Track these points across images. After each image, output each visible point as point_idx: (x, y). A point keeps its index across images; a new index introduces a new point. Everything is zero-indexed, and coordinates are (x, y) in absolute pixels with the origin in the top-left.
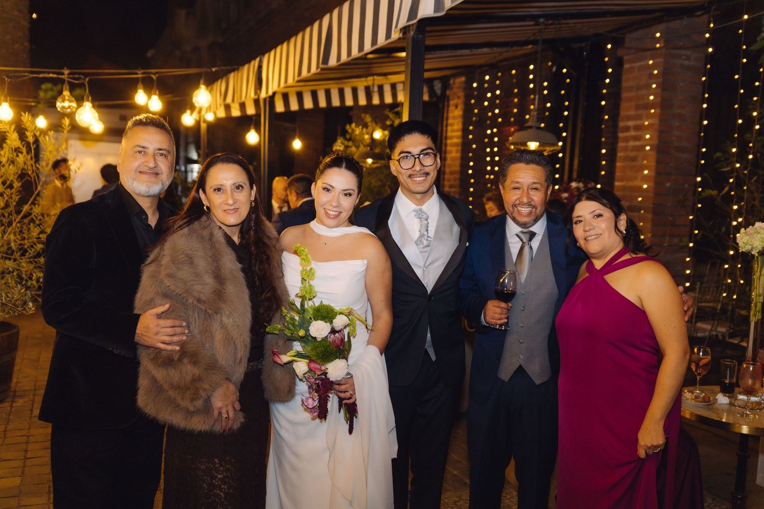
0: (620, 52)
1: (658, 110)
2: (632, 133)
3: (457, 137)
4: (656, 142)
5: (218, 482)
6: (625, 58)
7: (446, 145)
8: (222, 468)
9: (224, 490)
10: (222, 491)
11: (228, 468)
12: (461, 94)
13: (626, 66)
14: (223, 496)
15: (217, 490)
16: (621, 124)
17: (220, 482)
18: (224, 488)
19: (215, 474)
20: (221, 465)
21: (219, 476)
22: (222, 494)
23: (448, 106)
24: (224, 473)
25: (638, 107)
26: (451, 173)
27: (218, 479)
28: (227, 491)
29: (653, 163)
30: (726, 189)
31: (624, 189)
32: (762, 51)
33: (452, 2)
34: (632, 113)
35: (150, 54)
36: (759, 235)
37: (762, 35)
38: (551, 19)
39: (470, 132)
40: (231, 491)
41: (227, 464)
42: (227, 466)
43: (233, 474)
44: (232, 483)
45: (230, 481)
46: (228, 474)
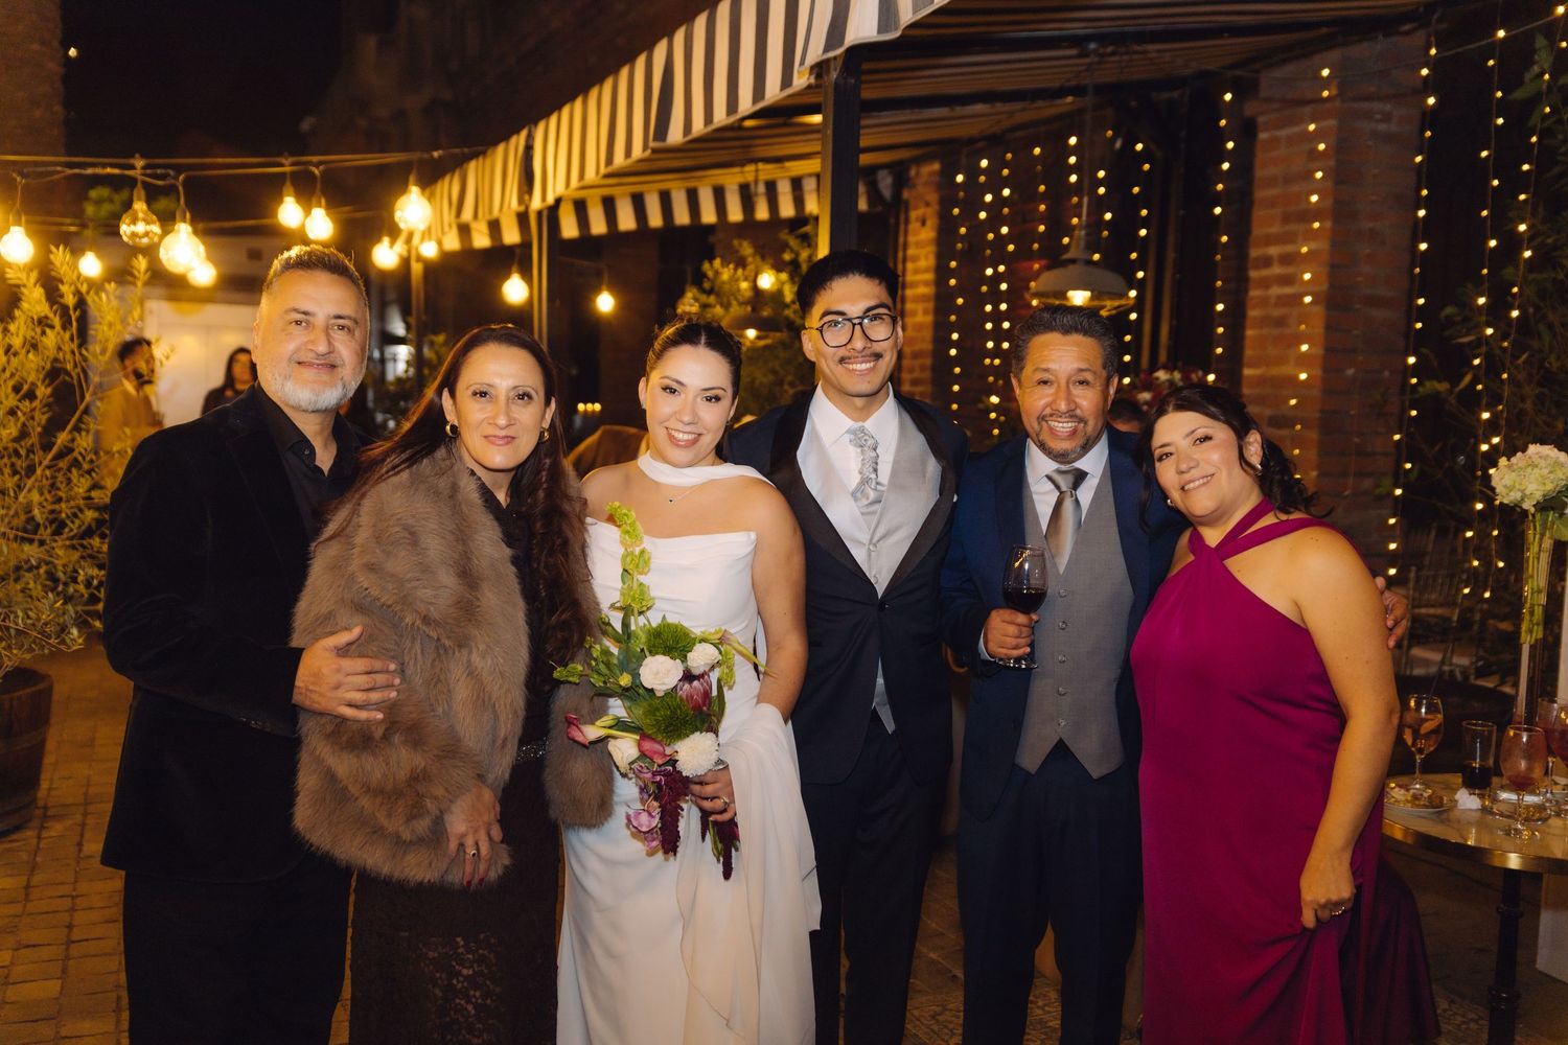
0: (1250, 108)
1: (1328, 224)
2: (1276, 270)
3: (926, 284)
4: (1324, 287)
5: (462, 983)
6: (1261, 119)
9: (474, 1000)
10: (471, 1002)
11: (484, 955)
12: (935, 197)
13: (1263, 136)
14: (473, 1012)
15: (461, 1000)
16: (1254, 253)
17: (466, 984)
18: (475, 996)
19: (457, 968)
20: (469, 950)
21: (465, 972)
23: (907, 221)
24: (476, 966)
25: (1287, 219)
26: (915, 355)
27: (463, 976)
29: (1319, 330)
30: (1468, 379)
31: (1261, 381)
32: (1535, 101)
33: (915, 11)
34: (1275, 229)
35: (306, 125)
36: (1536, 471)
37: (1536, 69)
38: (1111, 44)
39: (953, 273)
40: (489, 1001)
41: (481, 948)
42: (481, 951)
43: (494, 968)
44: (491, 987)
45: (488, 982)
46: (483, 968)
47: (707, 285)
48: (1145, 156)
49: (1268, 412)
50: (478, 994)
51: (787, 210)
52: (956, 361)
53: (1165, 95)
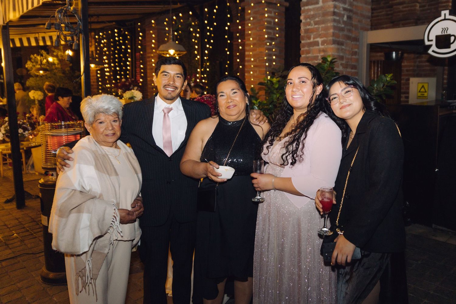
26: (93, 76)
47: (33, 61)
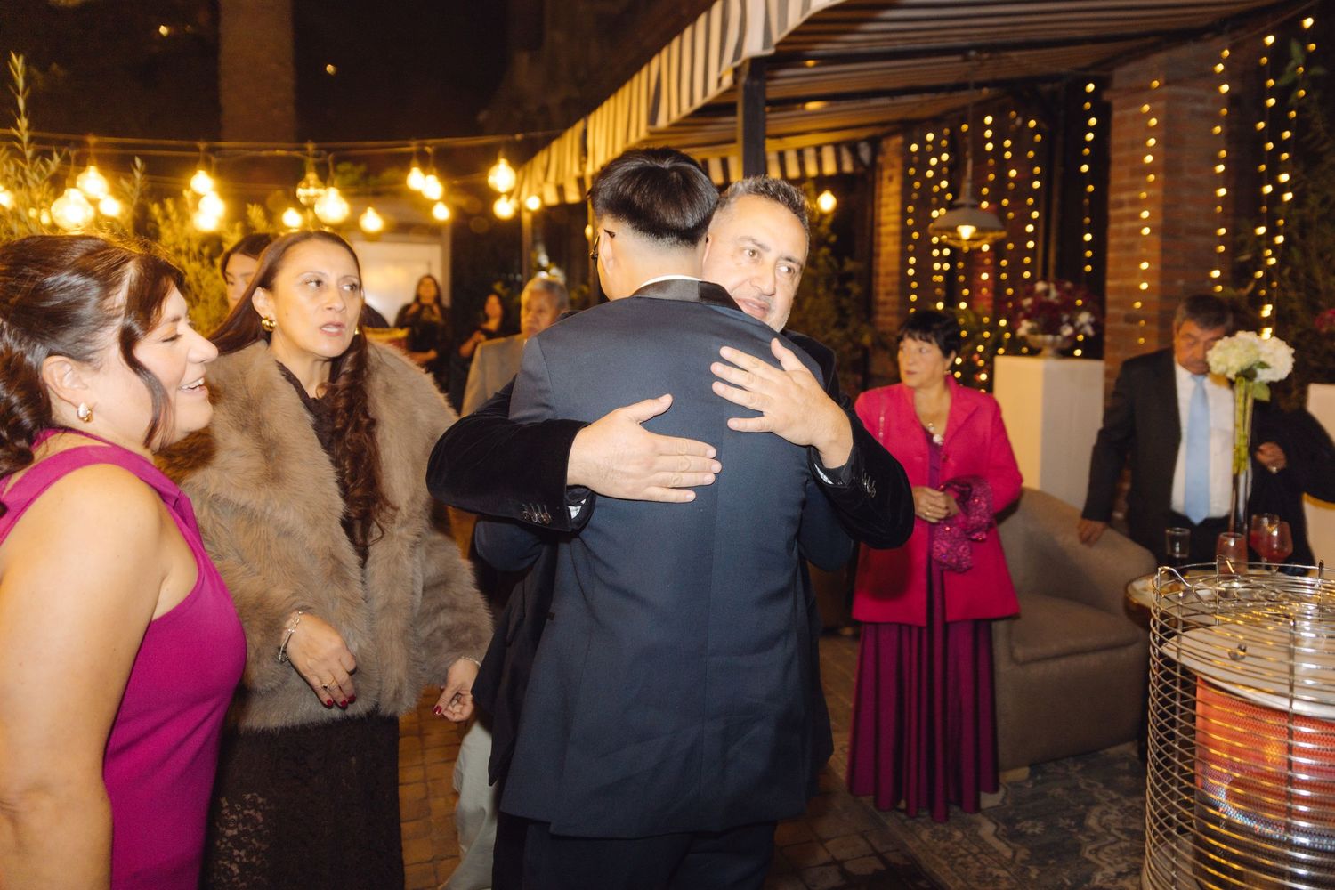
0: (1106, 96)
1: (1161, 176)
2: (1127, 210)
3: (895, 223)
4: (1159, 222)
5: (226, 844)
6: (1115, 103)
7: (879, 235)
8: (234, 817)
9: (238, 860)
10: (236, 862)
11: (248, 814)
12: (898, 161)
13: (1116, 114)
14: (237, 871)
15: (224, 860)
16: (1113, 197)
17: (229, 845)
18: (239, 855)
19: (221, 829)
20: (233, 811)
21: (229, 833)
22: (234, 868)
23: (881, 179)
24: (240, 826)
25: (1134, 173)
26: (888, 274)
27: (227, 838)
28: (245, 860)
29: (1156, 253)
30: (1251, 287)
31: (1119, 290)
32: (1294, 86)
33: (779, 33)
34: (1126, 181)
35: (483, 116)
36: (1236, 350)
37: (1293, 64)
38: (986, 52)
39: (910, 215)
40: (254, 859)
41: (246, 809)
42: (246, 812)
43: (260, 827)
44: (257, 845)
45: (253, 841)
46: (249, 827)
48: (1036, 130)
49: (1123, 312)
50: (242, 853)
51: (793, 172)
52: (914, 278)
53: (1048, 87)
